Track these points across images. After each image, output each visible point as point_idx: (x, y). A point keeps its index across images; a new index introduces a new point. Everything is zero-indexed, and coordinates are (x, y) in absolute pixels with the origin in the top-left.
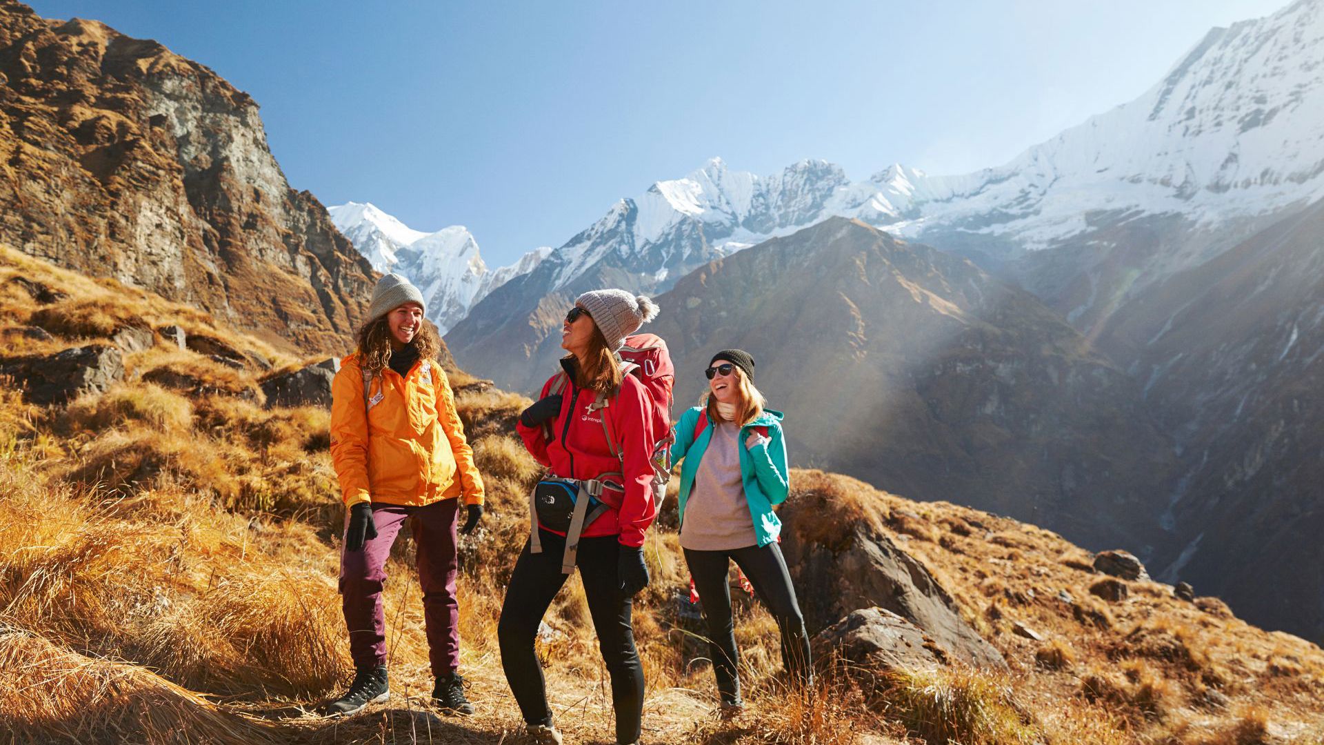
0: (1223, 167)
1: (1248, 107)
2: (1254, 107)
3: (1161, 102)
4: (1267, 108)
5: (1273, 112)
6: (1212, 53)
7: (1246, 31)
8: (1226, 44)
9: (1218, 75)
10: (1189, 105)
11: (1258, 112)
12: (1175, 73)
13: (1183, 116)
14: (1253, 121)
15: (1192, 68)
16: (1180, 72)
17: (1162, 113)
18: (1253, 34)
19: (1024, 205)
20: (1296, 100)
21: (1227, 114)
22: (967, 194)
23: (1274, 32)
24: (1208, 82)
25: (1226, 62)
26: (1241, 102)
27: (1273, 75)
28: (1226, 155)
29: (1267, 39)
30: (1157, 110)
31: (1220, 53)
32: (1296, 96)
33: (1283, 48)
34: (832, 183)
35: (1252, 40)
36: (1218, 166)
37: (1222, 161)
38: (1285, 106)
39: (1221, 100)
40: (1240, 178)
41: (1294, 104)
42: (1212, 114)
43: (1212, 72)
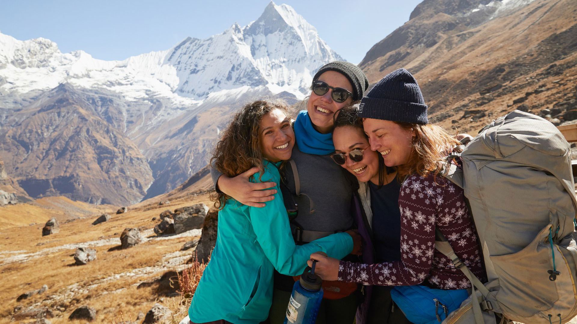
0: (184, 84)
1: (193, 67)
2: (194, 67)
3: (172, 56)
4: (197, 69)
5: (198, 71)
6: (187, 44)
7: (196, 41)
8: (191, 43)
9: (188, 53)
10: (179, 60)
11: (195, 69)
12: (177, 47)
13: (177, 63)
14: (194, 72)
15: (182, 47)
16: (179, 47)
17: (172, 60)
18: (198, 43)
19: (127, 80)
20: (204, 69)
21: (188, 67)
22: (108, 70)
23: (203, 45)
24: (185, 54)
25: (190, 48)
26: (192, 64)
27: (200, 59)
28: (185, 81)
29: (201, 46)
30: (171, 58)
31: (189, 45)
32: (204, 68)
33: (204, 51)
34: (53, 51)
35: (197, 45)
36: (183, 84)
37: (184, 83)
38: (201, 70)
39: (187, 61)
40: (187, 90)
41: (203, 70)
42: (184, 65)
43: (187, 51)
